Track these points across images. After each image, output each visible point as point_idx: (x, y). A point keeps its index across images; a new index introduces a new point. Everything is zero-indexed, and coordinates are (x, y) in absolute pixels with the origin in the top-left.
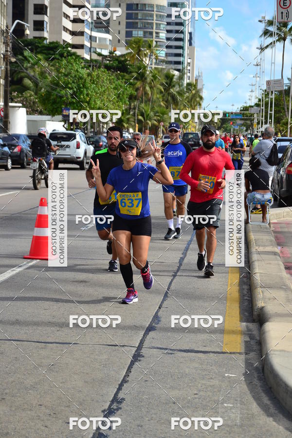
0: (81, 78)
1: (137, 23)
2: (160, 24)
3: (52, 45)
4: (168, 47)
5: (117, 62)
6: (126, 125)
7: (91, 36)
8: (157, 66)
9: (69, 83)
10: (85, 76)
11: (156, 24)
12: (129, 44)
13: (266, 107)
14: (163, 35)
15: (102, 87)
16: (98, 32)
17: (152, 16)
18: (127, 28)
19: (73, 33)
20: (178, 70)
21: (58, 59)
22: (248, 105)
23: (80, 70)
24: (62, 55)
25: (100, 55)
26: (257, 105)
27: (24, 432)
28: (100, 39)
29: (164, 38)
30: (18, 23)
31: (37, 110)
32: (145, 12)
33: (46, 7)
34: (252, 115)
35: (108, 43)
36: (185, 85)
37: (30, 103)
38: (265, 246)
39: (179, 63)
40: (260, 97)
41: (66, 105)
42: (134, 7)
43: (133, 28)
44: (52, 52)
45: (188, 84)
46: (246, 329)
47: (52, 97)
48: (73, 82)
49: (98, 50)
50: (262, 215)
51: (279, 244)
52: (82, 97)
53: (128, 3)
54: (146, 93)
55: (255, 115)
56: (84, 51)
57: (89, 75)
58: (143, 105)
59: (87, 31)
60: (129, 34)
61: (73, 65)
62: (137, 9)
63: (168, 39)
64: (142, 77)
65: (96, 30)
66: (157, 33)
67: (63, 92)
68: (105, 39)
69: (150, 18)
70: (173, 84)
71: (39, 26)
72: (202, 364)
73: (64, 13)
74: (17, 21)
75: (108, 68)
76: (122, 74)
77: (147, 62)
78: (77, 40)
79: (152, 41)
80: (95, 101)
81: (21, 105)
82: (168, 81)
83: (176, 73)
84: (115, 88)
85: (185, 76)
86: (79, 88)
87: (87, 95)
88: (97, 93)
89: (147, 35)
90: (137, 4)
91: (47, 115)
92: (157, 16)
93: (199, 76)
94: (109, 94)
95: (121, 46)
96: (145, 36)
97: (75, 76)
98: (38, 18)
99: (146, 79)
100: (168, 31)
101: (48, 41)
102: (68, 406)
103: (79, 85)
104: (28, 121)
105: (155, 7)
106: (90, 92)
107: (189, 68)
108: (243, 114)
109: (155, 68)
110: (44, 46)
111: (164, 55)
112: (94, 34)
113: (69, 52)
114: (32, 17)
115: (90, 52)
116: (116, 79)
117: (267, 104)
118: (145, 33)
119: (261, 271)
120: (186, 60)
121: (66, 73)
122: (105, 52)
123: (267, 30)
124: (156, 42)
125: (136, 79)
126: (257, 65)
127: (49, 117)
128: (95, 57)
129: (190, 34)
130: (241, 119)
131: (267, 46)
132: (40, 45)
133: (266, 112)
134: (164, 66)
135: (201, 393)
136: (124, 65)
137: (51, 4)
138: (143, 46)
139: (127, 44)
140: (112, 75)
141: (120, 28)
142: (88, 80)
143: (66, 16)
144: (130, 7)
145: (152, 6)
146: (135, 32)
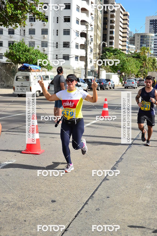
0: (124, 60)
1: (144, 42)
2: (152, 42)
3: (115, 50)
4: (154, 50)
5: (137, 55)
6: (139, 76)
7: (128, 47)
10: (126, 60)
14: (153, 46)
15: (131, 64)
16: (131, 45)
17: (149, 39)
18: (140, 44)
19: (122, 46)
21: (117, 54)
23: (124, 58)
24: (118, 53)
25: (131, 53)
27: (91, 166)
28: (131, 47)
29: (153, 47)
30: (103, 43)
31: (110, 71)
32: (147, 38)
33: (114, 37)
35: (134, 49)
37: (107, 69)
41: (119, 69)
42: (143, 36)
43: (143, 44)
44: (115, 52)
48: (121, 62)
49: (131, 51)
52: (124, 67)
53: (141, 35)
54: (146, 65)
56: (126, 51)
57: (127, 59)
58: (145, 69)
59: (127, 45)
60: (141, 46)
61: (121, 56)
62: (144, 37)
63: (154, 47)
64: (145, 60)
65: (130, 44)
66: (151, 45)
68: (133, 47)
71: (111, 43)
75: (133, 57)
76: (138, 59)
77: (147, 55)
78: (124, 48)
80: (128, 68)
81: (104, 69)
82: (154, 62)
83: (156, 58)
84: (135, 64)
87: (126, 66)
88: (129, 65)
90: (144, 36)
92: (151, 39)
94: (133, 66)
96: (146, 46)
97: (122, 60)
98: (111, 41)
99: (146, 61)
100: (154, 45)
101: (114, 48)
102: (106, 160)
103: (123, 63)
104: (106, 75)
109: (150, 57)
111: (153, 53)
112: (130, 46)
113: (121, 52)
114: (109, 40)
118: (147, 45)
122: (133, 52)
124: (150, 48)
125: (143, 60)
127: (114, 73)
128: (129, 53)
132: (111, 50)
134: (153, 56)
135: (148, 158)
136: (139, 56)
137: (115, 36)
138: (146, 50)
139: (140, 49)
140: (135, 59)
141: (138, 44)
142: (126, 61)
143: (120, 40)
144: (142, 36)
145: (149, 36)
146: (143, 45)
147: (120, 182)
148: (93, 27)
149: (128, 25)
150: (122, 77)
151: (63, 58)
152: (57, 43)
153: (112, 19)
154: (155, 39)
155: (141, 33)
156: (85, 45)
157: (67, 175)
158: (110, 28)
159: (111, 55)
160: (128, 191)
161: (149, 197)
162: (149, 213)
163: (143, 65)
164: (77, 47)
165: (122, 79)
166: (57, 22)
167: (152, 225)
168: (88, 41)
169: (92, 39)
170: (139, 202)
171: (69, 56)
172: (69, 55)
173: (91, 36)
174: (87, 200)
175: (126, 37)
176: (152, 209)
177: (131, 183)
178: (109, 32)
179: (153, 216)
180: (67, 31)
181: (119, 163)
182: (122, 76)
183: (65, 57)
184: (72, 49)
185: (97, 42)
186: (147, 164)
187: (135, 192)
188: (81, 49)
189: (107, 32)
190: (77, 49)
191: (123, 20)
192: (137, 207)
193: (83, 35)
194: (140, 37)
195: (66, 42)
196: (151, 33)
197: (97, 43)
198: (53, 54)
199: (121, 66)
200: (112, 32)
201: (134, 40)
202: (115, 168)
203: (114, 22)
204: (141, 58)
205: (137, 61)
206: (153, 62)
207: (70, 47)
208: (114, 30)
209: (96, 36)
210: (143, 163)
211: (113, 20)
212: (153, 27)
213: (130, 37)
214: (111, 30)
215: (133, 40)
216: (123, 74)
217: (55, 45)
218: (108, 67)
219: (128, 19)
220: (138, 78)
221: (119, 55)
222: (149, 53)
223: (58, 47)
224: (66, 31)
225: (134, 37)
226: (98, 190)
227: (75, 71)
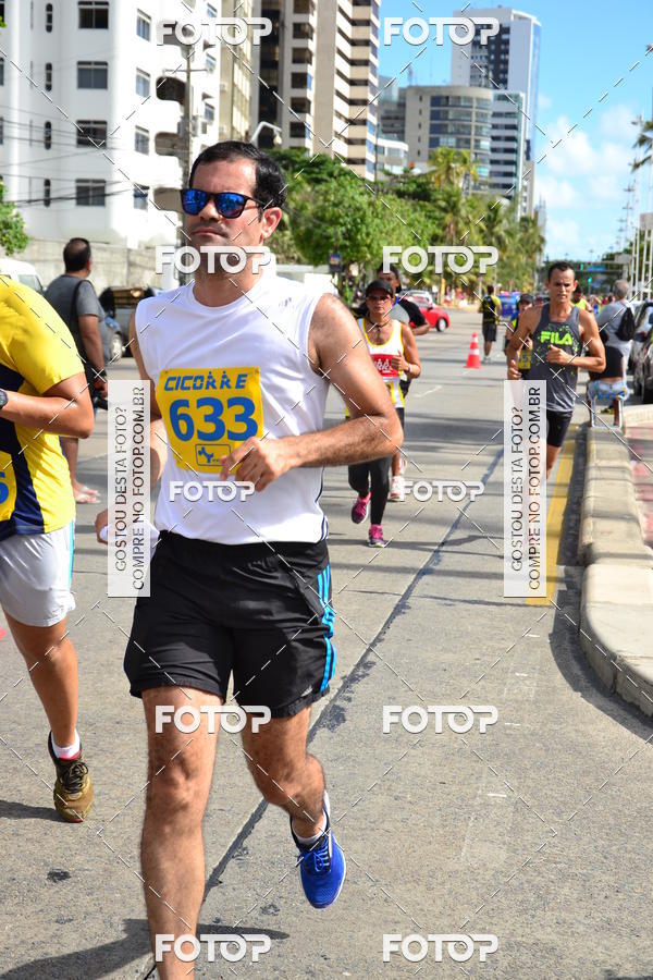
0: (358, 209)
1: (446, 126)
2: (481, 128)
3: (316, 160)
4: (493, 162)
5: (415, 186)
6: (427, 281)
7: (376, 147)
8: (475, 192)
9: (340, 216)
10: (365, 206)
11: (477, 127)
12: (432, 158)
13: (641, 255)
14: (486, 144)
15: (389, 223)
16: (387, 138)
17: (469, 114)
18: (431, 132)
19: (350, 142)
20: (509, 198)
21: (327, 181)
22: (614, 251)
23: (357, 197)
24: (331, 175)
25: (388, 174)
26: (628, 252)
28: (390, 150)
29: (488, 148)
30: (265, 128)
31: (293, 258)
32: (459, 109)
33: (309, 102)
34: (620, 266)
35: (402, 156)
36: (519, 220)
37: (282, 247)
38: (610, 459)
39: (508, 186)
40: (633, 239)
41: (336, 249)
42: (443, 101)
43: (440, 133)
44: (317, 170)
45: (524, 219)
46: (563, 575)
47: (314, 238)
48: (347, 215)
49: (387, 167)
50: (613, 416)
51: (633, 457)
52: (359, 237)
53: (435, 94)
54: (458, 233)
55: (625, 268)
56: (365, 167)
57: (371, 204)
59: (371, 138)
60: (434, 143)
61: (346, 190)
62: (447, 105)
63: (494, 150)
64: (452, 208)
65: (384, 135)
66: (477, 141)
67: (331, 231)
68: (398, 150)
69: (467, 118)
70: (498, 219)
71: (298, 130)
72: (492, 620)
73: (337, 112)
74: (263, 124)
75: (400, 194)
76: (421, 203)
77: (461, 185)
78: (356, 152)
79: (469, 154)
82: (493, 215)
83: (505, 202)
84: (410, 225)
85: (519, 207)
86: (355, 223)
87: (368, 234)
88: (381, 232)
89: (462, 144)
90: (447, 98)
91: (309, 264)
92: (477, 114)
93: (540, 207)
94: (400, 234)
95: (422, 161)
96: (458, 146)
97: (350, 206)
98: (297, 117)
99: (459, 211)
100: (495, 138)
101: (311, 153)
103: (354, 220)
105: (474, 100)
106: (371, 230)
107: (525, 194)
108: (607, 265)
109: (473, 194)
110: (304, 161)
111: (487, 175)
113: (342, 169)
114: (288, 115)
115: (375, 168)
116: (411, 210)
117: (641, 250)
118: (458, 140)
119: (597, 494)
120: (520, 182)
121: (336, 202)
122: (397, 170)
123: (644, 136)
124: (476, 154)
125: (444, 210)
126: (629, 190)
127: (311, 268)
128: (382, 177)
129: (528, 142)
130: (603, 273)
131: (643, 162)
132: (297, 159)
133: (641, 262)
134: (485, 191)
135: (485, 658)
136: (425, 191)
137: (316, 96)
138: (455, 161)
139: (430, 157)
140: (406, 205)
141: (420, 133)
142: (369, 212)
143: (340, 116)
144: (436, 101)
145: (469, 99)
146: (443, 140)
147: (368, 777)
148: (216, 52)
149: (374, 48)
150: (351, 287)
151: (78, 193)
152: (48, 125)
153: (299, 18)
154: (496, 115)
155: (433, 88)
156: (181, 135)
157: (119, 746)
158: (296, 61)
159: (299, 183)
160: (405, 814)
161: (504, 843)
162: (508, 918)
163: (444, 229)
164: (141, 143)
165: (349, 294)
166: (49, 29)
167: (525, 974)
168: (195, 118)
169: (212, 107)
170: (457, 867)
171: (103, 188)
172: (104, 182)
173: (205, 96)
174: (215, 866)
175: (365, 102)
176: (520, 898)
177: (418, 780)
178: (287, 80)
179: (528, 931)
180: (96, 70)
181: (354, 686)
182: (352, 278)
183: (87, 189)
184: (116, 155)
185: (235, 124)
186: (483, 688)
187: (437, 821)
188: (159, 153)
189: (279, 78)
190: (140, 154)
191: (354, 23)
192: (450, 892)
193: (172, 89)
194: (427, 101)
195: (88, 122)
196: (480, 86)
197: (233, 128)
198: (30, 179)
199: (344, 234)
200: (300, 80)
201: (401, 118)
202: (338, 707)
203: (312, 30)
204: (435, 201)
205: (415, 210)
206: (489, 217)
207: (109, 145)
208: (311, 70)
209: (230, 95)
210: (465, 682)
211: (304, 24)
212: (486, 57)
213: (382, 103)
214: (298, 68)
215: (397, 118)
216: (354, 271)
217: (40, 135)
218: (286, 238)
219: (373, 18)
220: (419, 287)
221: (334, 184)
222: (471, 178)
223: (53, 146)
224: (90, 70)
225: (402, 105)
226: (266, 813)
227: (132, 258)
